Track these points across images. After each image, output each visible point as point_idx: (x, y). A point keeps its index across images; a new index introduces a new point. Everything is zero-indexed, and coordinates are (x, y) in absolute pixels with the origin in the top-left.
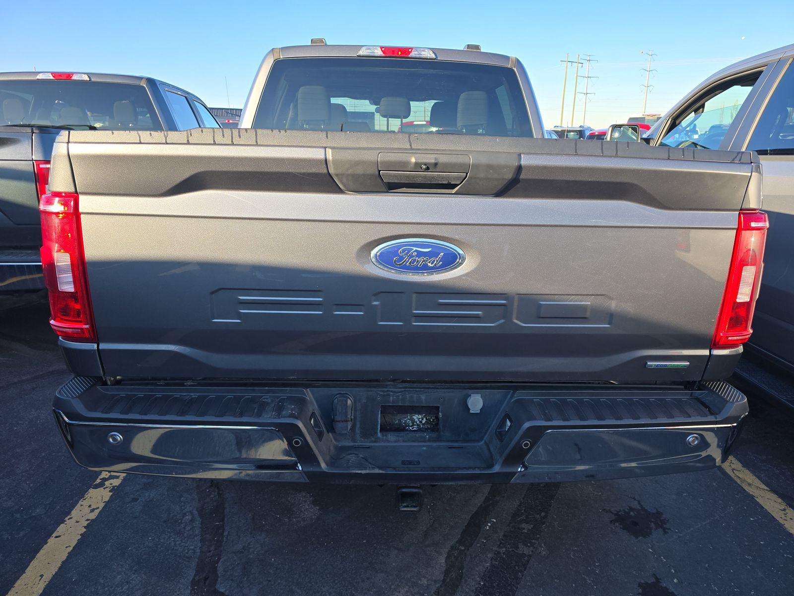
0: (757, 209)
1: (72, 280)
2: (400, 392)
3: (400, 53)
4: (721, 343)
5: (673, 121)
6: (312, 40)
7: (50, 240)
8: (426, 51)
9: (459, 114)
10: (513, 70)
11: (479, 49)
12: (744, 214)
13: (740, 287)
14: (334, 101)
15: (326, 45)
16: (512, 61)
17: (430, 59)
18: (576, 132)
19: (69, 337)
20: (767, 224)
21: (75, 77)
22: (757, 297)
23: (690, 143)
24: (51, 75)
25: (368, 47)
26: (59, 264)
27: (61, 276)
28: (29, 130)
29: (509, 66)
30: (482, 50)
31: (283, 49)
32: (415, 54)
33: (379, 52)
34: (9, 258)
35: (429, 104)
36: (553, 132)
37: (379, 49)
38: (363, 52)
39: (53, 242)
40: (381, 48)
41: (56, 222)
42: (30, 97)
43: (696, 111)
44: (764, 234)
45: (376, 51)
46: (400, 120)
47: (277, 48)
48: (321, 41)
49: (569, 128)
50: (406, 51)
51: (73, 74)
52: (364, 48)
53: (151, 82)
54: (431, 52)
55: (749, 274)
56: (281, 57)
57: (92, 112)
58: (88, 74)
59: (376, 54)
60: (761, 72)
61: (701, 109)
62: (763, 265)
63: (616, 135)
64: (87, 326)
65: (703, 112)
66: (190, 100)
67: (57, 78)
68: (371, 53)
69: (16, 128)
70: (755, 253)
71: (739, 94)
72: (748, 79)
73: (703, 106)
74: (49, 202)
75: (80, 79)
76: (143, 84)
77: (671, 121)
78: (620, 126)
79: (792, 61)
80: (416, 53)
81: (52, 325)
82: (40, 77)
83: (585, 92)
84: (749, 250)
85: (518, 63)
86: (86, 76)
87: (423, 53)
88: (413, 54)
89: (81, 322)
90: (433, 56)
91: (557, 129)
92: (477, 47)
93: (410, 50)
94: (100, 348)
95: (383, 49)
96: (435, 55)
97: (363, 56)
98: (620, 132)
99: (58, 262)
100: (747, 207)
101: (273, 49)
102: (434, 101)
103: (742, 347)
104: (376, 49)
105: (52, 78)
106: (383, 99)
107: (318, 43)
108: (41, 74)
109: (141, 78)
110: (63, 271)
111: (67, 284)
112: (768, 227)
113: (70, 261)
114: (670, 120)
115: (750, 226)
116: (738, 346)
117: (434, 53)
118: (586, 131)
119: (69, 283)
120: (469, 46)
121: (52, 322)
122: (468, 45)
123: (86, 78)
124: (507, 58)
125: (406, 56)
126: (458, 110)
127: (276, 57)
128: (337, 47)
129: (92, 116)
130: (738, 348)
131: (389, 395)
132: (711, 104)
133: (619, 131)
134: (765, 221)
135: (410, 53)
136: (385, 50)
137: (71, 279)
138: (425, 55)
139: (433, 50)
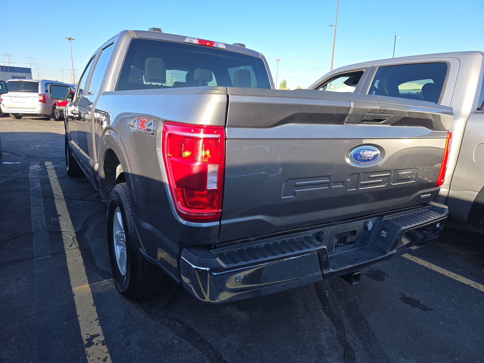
2: (343, 226)
3: (207, 43)
16: (261, 55)
17: (223, 49)
25: (190, 38)
27: (210, 178)
29: (260, 58)
32: (216, 45)
33: (196, 42)
38: (187, 40)
40: (198, 39)
50: (212, 43)
52: (188, 38)
56: (136, 37)
59: (194, 43)
68: (192, 41)
74: (198, 132)
87: (219, 45)
88: (214, 45)
89: (215, 208)
90: (225, 47)
93: (213, 43)
94: (222, 223)
97: (187, 43)
104: (195, 40)
107: (157, 31)
110: (212, 175)
111: (212, 184)
119: (214, 183)
125: (211, 46)
127: (132, 36)
131: (339, 228)
136: (200, 41)
137: (216, 181)
138: (221, 46)
139: (225, 44)
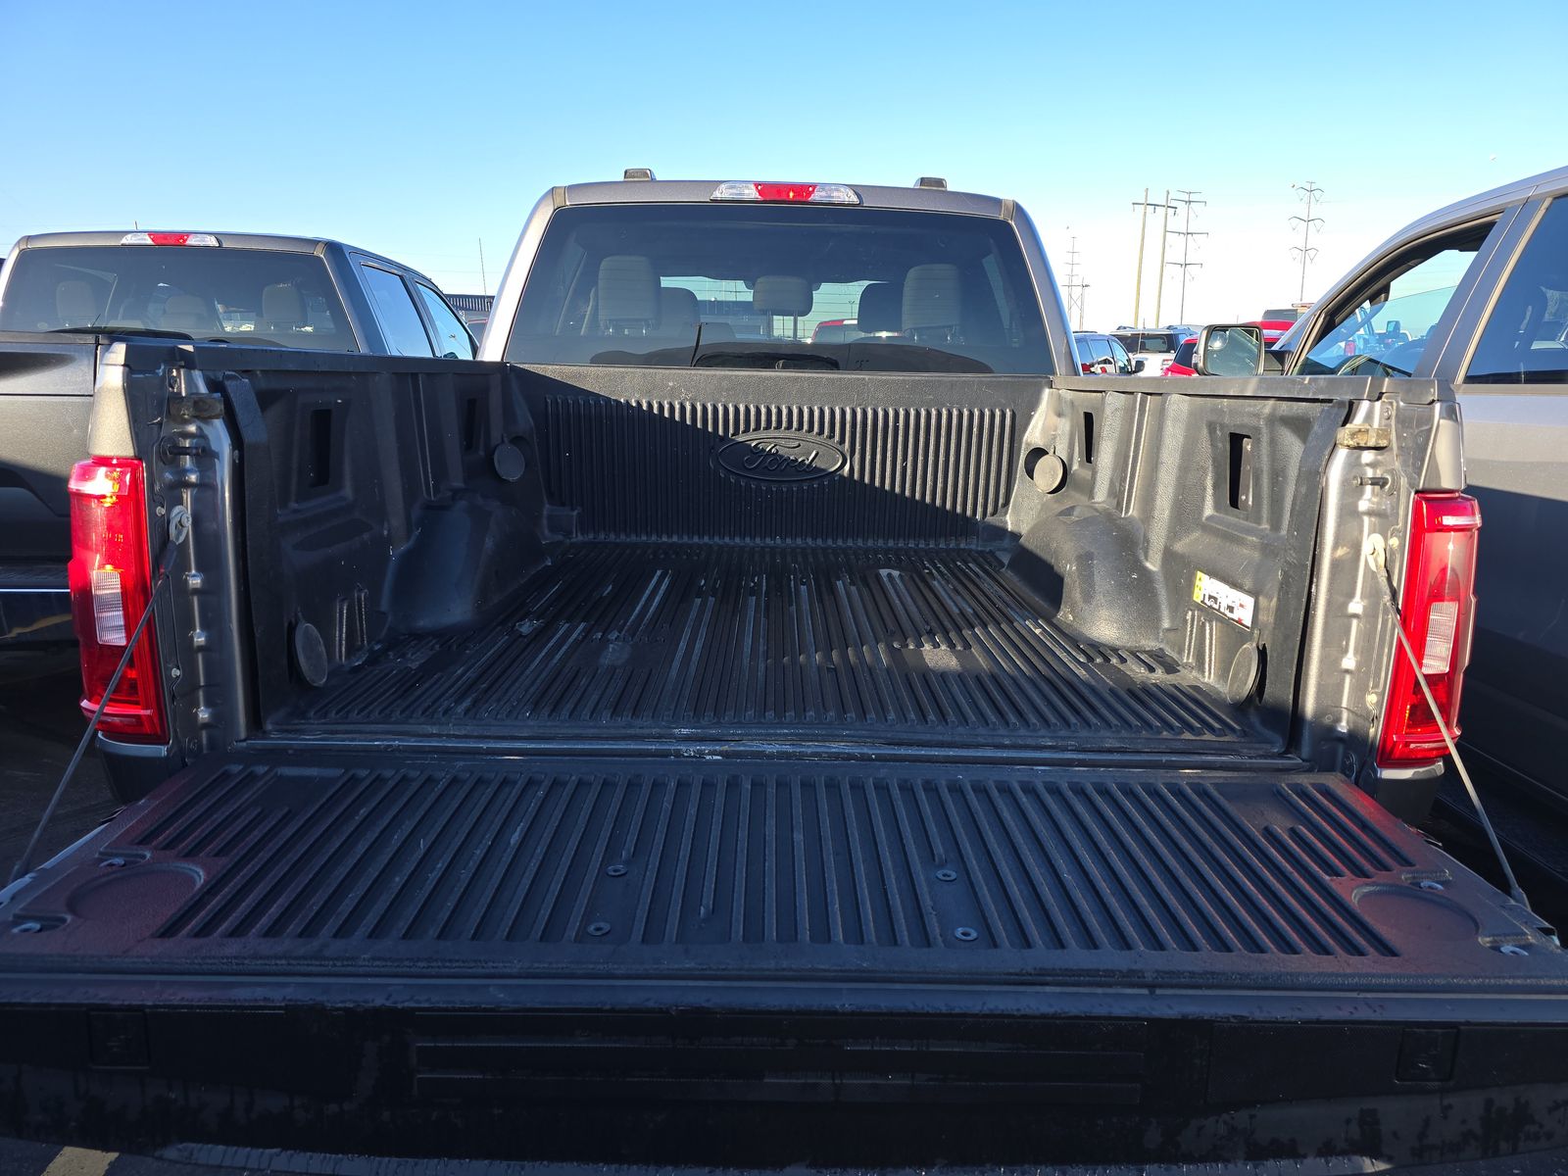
0: (1457, 491)
1: (122, 623)
3: (791, 194)
4: (1397, 754)
5: (1328, 318)
6: (626, 172)
7: (86, 546)
8: (842, 189)
9: (906, 308)
10: (1009, 225)
11: (943, 186)
12: (1427, 500)
13: (1428, 643)
14: (667, 282)
15: (653, 180)
16: (1007, 209)
17: (848, 205)
18: (1161, 338)
19: (113, 732)
20: (1477, 520)
21: (192, 241)
22: (1467, 664)
23: (1364, 360)
24: (147, 237)
25: (732, 184)
26: (99, 592)
27: (104, 614)
28: (91, 339)
29: (1001, 217)
30: (950, 187)
31: (572, 188)
32: (821, 197)
33: (752, 194)
34: (41, 579)
35: (856, 289)
36: (1114, 338)
37: (753, 187)
38: (722, 193)
39: (92, 550)
40: (757, 185)
41: (98, 513)
42: (112, 278)
43: (1372, 299)
44: (1472, 537)
45: (746, 191)
46: (792, 318)
47: (559, 187)
48: (644, 173)
49: (1148, 330)
50: (803, 190)
51: (188, 234)
52: (723, 186)
53: (334, 248)
54: (851, 192)
55: (1443, 617)
56: (568, 203)
57: (226, 305)
58: (216, 235)
59: (746, 198)
60: (1492, 224)
61: (1383, 295)
62: (1473, 600)
63: (1217, 345)
64: (148, 712)
65: (1386, 299)
66: (410, 282)
67: (160, 242)
68: (737, 194)
69: (67, 335)
70: (1457, 575)
71: (1453, 265)
72: (1468, 235)
73: (1386, 289)
74: (86, 474)
75: (202, 244)
76: (320, 253)
77: (1324, 319)
78: (1224, 328)
79: (1551, 204)
80: (823, 194)
81: (86, 709)
82: (128, 240)
83: (1183, 263)
84: (1444, 570)
85: (1018, 211)
86: (213, 239)
87: (835, 194)
88: (817, 196)
89: (137, 703)
90: (855, 199)
91: (1121, 332)
92: (940, 183)
93: (811, 188)
95: (759, 187)
96: (859, 196)
97: (722, 201)
98: (1224, 339)
99: (99, 588)
100: (1433, 486)
101: (553, 189)
102: (867, 283)
103: (1441, 763)
104: (747, 188)
105: (149, 241)
106: (759, 280)
107: (637, 177)
108: (129, 236)
109: (314, 242)
110: (107, 605)
111: (113, 631)
112: (1479, 526)
113: (119, 586)
114: (1323, 316)
115: (1440, 524)
116: (1433, 763)
117: (856, 193)
118: (1180, 336)
119: (115, 628)
120: (923, 181)
121: (85, 703)
122: (922, 179)
123: (212, 242)
124: (996, 202)
125: (804, 199)
126: (904, 299)
127: (559, 202)
128: (674, 184)
129: (225, 312)
130: (1433, 767)
132: (1400, 286)
133: (1222, 336)
134: (1473, 514)
135: (809, 194)
136: (764, 188)
138: (839, 197)
139: (855, 188)
